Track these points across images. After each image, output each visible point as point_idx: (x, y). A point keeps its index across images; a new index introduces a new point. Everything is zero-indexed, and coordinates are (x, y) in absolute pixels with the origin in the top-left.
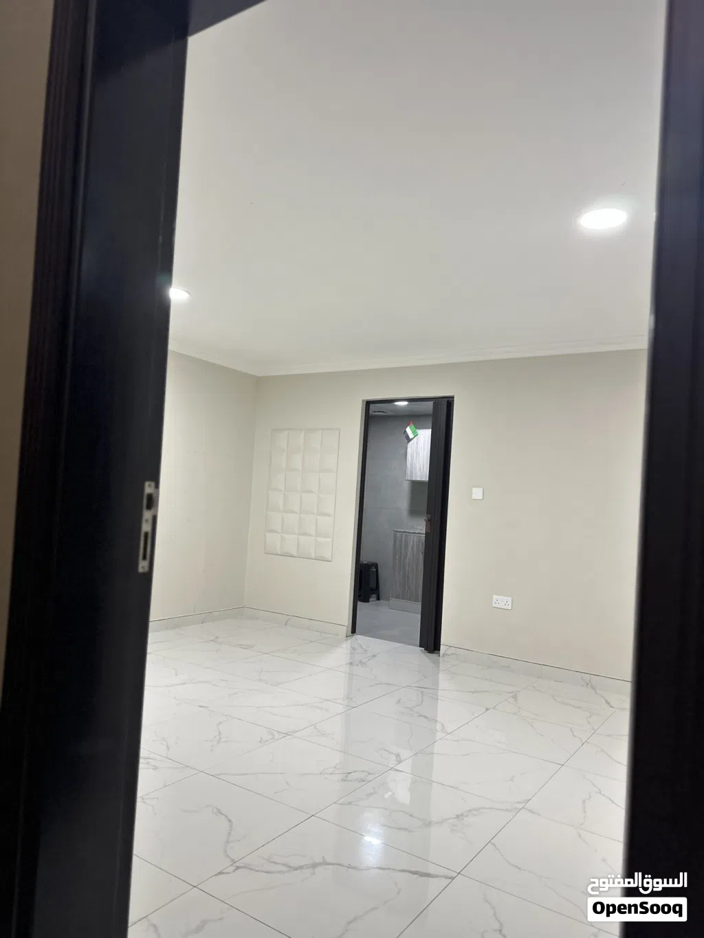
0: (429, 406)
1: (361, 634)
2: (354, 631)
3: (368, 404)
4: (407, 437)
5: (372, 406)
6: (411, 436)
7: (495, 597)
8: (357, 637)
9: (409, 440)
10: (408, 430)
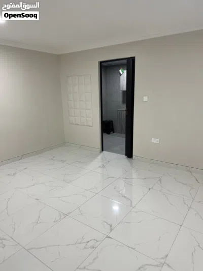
0: (125, 61)
1: (105, 151)
2: (103, 150)
3: (101, 63)
4: (120, 73)
5: (102, 64)
6: (121, 73)
7: (153, 139)
8: (104, 152)
9: (121, 75)
10: (120, 71)
